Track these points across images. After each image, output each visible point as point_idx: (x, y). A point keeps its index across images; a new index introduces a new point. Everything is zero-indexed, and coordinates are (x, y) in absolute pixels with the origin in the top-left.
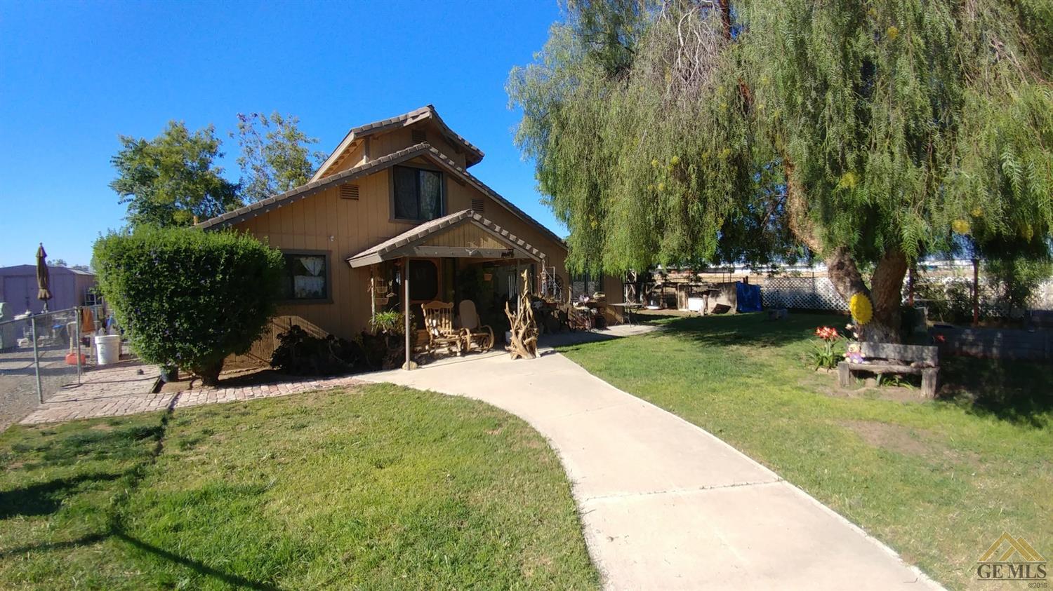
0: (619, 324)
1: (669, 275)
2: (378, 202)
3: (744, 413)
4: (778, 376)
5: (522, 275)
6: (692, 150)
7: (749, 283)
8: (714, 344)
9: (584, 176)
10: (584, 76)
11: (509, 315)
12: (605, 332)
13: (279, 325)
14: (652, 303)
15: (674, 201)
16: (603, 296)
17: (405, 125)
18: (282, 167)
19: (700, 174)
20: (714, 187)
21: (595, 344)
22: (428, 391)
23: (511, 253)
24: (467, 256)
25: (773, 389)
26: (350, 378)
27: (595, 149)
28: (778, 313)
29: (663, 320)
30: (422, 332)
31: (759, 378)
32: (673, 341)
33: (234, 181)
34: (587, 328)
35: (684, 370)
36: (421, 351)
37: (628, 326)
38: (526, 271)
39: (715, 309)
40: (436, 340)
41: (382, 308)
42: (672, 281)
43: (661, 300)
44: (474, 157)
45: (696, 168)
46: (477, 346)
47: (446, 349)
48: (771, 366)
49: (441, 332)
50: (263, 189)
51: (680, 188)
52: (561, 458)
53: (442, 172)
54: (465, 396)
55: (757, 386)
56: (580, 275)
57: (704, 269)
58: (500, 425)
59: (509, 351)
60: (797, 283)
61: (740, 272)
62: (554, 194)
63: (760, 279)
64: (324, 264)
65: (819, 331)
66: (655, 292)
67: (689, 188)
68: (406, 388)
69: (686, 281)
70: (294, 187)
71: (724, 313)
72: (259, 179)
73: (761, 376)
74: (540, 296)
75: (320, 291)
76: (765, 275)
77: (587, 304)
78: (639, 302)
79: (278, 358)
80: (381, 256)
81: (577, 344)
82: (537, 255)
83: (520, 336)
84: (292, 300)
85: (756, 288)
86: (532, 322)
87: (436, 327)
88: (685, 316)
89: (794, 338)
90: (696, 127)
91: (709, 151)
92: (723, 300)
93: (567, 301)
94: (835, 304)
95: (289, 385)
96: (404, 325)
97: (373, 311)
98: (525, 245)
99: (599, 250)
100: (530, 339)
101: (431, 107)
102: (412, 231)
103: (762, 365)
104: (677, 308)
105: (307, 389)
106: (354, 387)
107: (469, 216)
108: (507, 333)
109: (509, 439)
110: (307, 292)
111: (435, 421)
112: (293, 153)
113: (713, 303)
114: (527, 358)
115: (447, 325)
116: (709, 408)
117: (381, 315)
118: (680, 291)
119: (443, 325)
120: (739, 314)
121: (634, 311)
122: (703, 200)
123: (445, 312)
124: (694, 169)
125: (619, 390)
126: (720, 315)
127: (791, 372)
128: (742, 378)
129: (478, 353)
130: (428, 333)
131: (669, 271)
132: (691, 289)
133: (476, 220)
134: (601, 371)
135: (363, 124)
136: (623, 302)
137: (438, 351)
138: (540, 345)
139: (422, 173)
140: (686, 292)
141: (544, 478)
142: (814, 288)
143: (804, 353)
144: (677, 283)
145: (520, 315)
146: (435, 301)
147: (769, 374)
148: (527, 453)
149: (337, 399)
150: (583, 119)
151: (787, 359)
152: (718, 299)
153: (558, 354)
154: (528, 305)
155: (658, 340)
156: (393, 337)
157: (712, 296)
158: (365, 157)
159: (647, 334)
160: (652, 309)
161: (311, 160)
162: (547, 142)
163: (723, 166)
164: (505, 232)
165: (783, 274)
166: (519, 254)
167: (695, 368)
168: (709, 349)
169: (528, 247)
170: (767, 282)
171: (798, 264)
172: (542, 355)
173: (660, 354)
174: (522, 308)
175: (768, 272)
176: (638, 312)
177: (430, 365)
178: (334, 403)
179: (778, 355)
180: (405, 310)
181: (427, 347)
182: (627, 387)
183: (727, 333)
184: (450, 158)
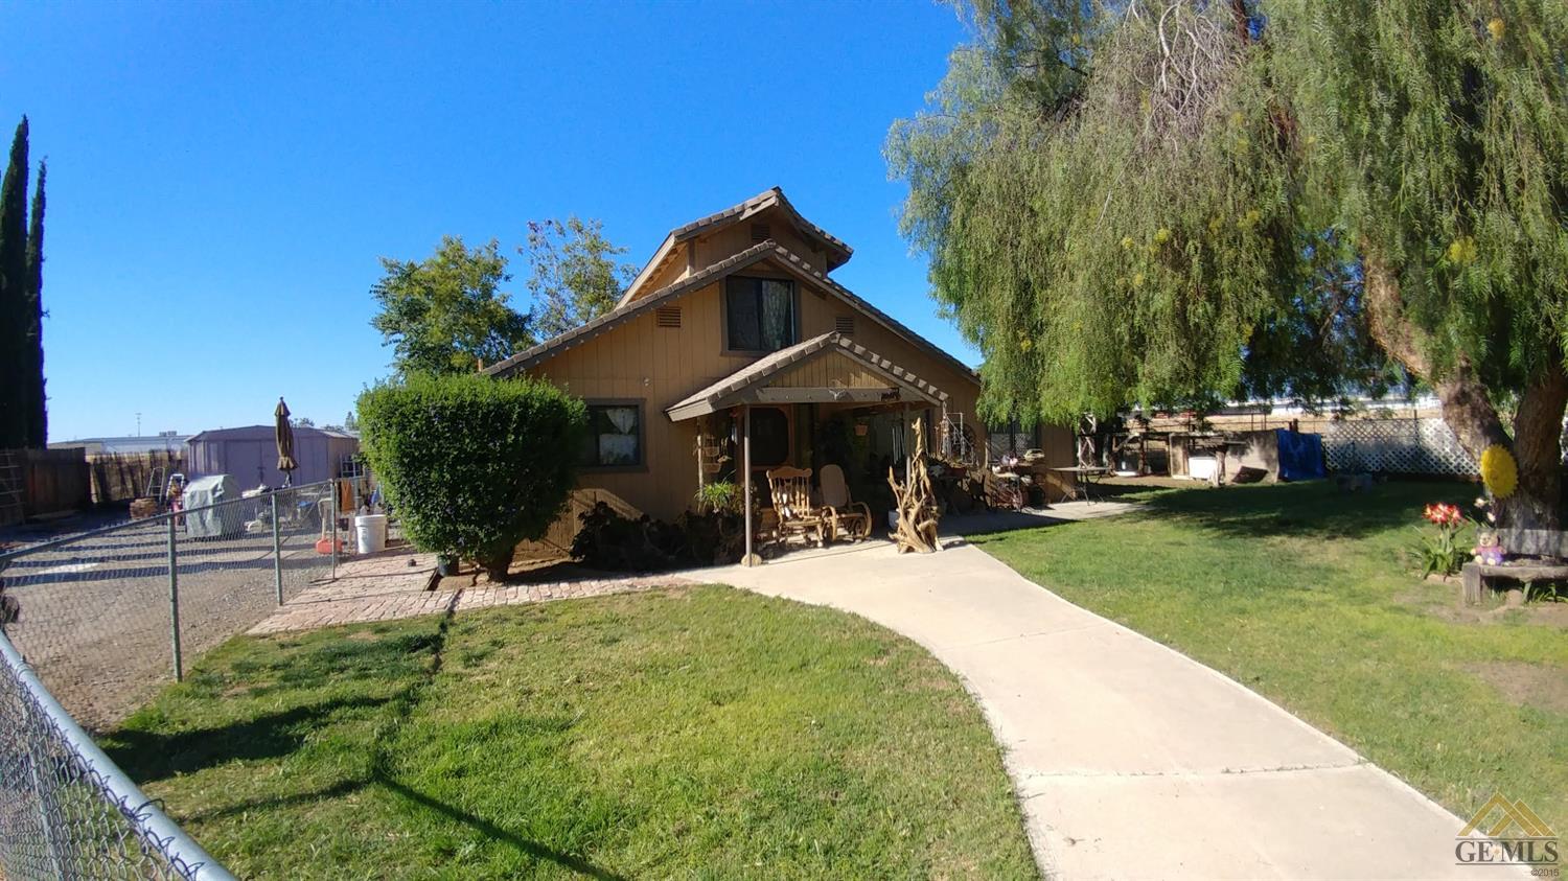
0: (1069, 499)
1: (1154, 420)
2: (706, 328)
3: (1298, 651)
4: (1358, 588)
5: (913, 427)
6: (1192, 218)
7: (1300, 431)
8: (1241, 533)
9: (1008, 272)
10: (1003, 120)
11: (895, 487)
12: (1044, 513)
13: (581, 501)
14: (1124, 467)
15: (1162, 301)
16: (1040, 455)
17: (741, 218)
18: (582, 289)
19: (1207, 253)
20: (1234, 274)
21: (1030, 530)
22: (778, 597)
23: (895, 394)
24: (831, 401)
25: (1352, 612)
26: (671, 575)
27: (1025, 227)
28: (1355, 482)
29: (1145, 494)
30: (767, 513)
31: (1324, 592)
32: (1165, 528)
33: (522, 310)
34: (1015, 505)
35: (1186, 575)
36: (766, 539)
37: (1084, 503)
38: (919, 420)
39: (1238, 475)
40: (787, 524)
41: (713, 478)
42: (1159, 430)
43: (1141, 461)
44: (837, 255)
45: (1199, 245)
46: (846, 533)
47: (801, 537)
48: (1345, 571)
49: (795, 511)
50: (558, 320)
51: (1172, 280)
52: (984, 709)
53: (791, 281)
54: (832, 606)
55: (1322, 604)
56: (1001, 425)
57: (1217, 408)
58: (886, 653)
59: (895, 541)
60: (1387, 428)
61: (1283, 412)
62: (959, 302)
63: (1322, 424)
64: (637, 419)
65: (1429, 511)
66: (1129, 449)
67: (1188, 278)
68: (747, 593)
69: (1183, 430)
70: (597, 316)
71: (1255, 482)
72: (554, 306)
73: (1327, 589)
74: (940, 458)
75: (631, 454)
76: (1329, 416)
77: (1015, 469)
78: (1102, 465)
79: (582, 545)
80: (712, 405)
81: (1000, 531)
82: (935, 396)
83: (912, 517)
84: (597, 467)
85: (1313, 440)
86: (929, 497)
87: (788, 504)
88: (1184, 488)
89: (1385, 523)
90: (1197, 179)
91: (1222, 216)
92: (1254, 459)
93: (982, 463)
94: (1455, 463)
95: (594, 583)
96: (744, 502)
97: (701, 481)
98: (917, 381)
99: (1034, 384)
100: (926, 523)
101: (777, 190)
102: (752, 366)
103: (1329, 570)
104: (1168, 475)
105: (617, 589)
106: (678, 589)
107: (833, 341)
108: (891, 513)
109: (900, 673)
110: (615, 456)
111: (791, 642)
112: (594, 269)
113: (1234, 465)
114: (922, 553)
115: (803, 502)
116: (1235, 640)
117: (710, 487)
118: (1174, 446)
119: (798, 502)
120: (1283, 484)
121: (1093, 480)
122: (1215, 298)
123: (800, 484)
124: (1196, 248)
125: (1073, 606)
126: (1249, 485)
127: (1381, 581)
128: (1293, 591)
129: (848, 543)
130: (776, 514)
131: (1154, 414)
132: (1194, 443)
133: (844, 348)
134: (1041, 574)
135: (686, 222)
136: (1076, 465)
137: (791, 539)
138: (943, 531)
139: (764, 284)
140: (1184, 448)
141: (958, 736)
142: (1418, 437)
143: (1403, 549)
144: (1167, 434)
145: (911, 485)
146: (784, 468)
147: (1340, 586)
148: (930, 696)
149: (656, 604)
150: (1005, 185)
151: (1373, 559)
152: (1244, 458)
153: (971, 546)
154: (923, 471)
155: (1138, 526)
156: (728, 518)
157: (1234, 453)
158: (688, 268)
159: (1118, 517)
160: (1125, 476)
161: (618, 276)
162: (947, 225)
163: (1248, 240)
164: (886, 364)
165: (1361, 415)
166: (908, 396)
167: (1207, 574)
168: (1232, 542)
169: (922, 384)
170: (1332, 429)
171: (1390, 396)
172: (946, 547)
173: (1143, 549)
174: (914, 476)
175: (1334, 411)
176: (1101, 481)
177: (779, 560)
178: (652, 610)
179: (1356, 553)
180: (744, 480)
181: (774, 534)
182: (1087, 601)
183: (1264, 516)
184: (803, 259)
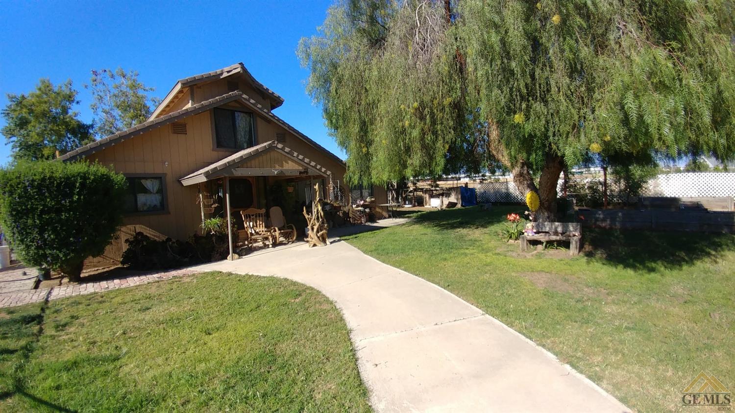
0: (385, 218)
1: (418, 183)
2: (203, 135)
3: (463, 273)
4: (485, 247)
5: (315, 187)
6: (427, 99)
7: (469, 187)
8: (447, 228)
9: (357, 116)
10: (354, 44)
11: (307, 216)
12: (375, 225)
13: (125, 233)
14: (407, 203)
15: (415, 133)
16: (373, 199)
17: (221, 77)
18: (126, 110)
19: (432, 115)
20: (442, 123)
21: (368, 233)
22: (247, 275)
23: (306, 172)
24: (273, 175)
25: (482, 256)
26: (185, 269)
27: (363, 97)
28: (486, 206)
29: (414, 214)
30: (242, 232)
31: (473, 249)
32: (420, 228)
34: (363, 222)
35: (427, 247)
36: (242, 246)
37: (391, 219)
38: (317, 184)
39: (448, 205)
40: (253, 237)
41: (209, 216)
42: (420, 187)
43: (413, 200)
44: (276, 102)
45: (429, 111)
46: (284, 239)
47: (261, 243)
48: (481, 241)
49: (257, 231)
50: (111, 128)
51: (419, 125)
52: (343, 314)
53: (252, 113)
54: (275, 276)
55: (472, 254)
56: (355, 186)
57: (440, 178)
58: (300, 295)
59: (307, 242)
60: (497, 186)
61: (464, 180)
62: (336, 128)
63: (475, 184)
64: (161, 183)
65: (508, 216)
66: (409, 195)
67: (425, 124)
68: (230, 274)
69: (429, 187)
70: (135, 125)
71: (453, 207)
72: (108, 120)
73: (474, 248)
74: (329, 202)
75: (158, 204)
76: (478, 181)
77: (363, 206)
78: (399, 203)
79: (128, 257)
80: (206, 177)
81: (356, 234)
82: (325, 173)
83: (315, 230)
84: (135, 213)
85: (473, 190)
86: (323, 220)
87: (253, 227)
88: (429, 211)
89: (496, 221)
90: (429, 82)
91: (438, 99)
92: (453, 199)
93: (348, 204)
94: (520, 198)
95: (136, 278)
96: (228, 227)
97: (203, 218)
98: (316, 166)
99: (368, 167)
100: (322, 232)
101: (241, 64)
102: (230, 157)
103: (476, 241)
104: (423, 206)
105: (151, 280)
106: (189, 276)
107: (273, 145)
108: (306, 229)
109: (306, 304)
110: (148, 206)
111: (252, 296)
112: (134, 99)
113: (446, 201)
114: (320, 246)
115: (261, 226)
116: (442, 272)
117: (209, 221)
118: (425, 194)
119: (258, 226)
120: (462, 208)
121: (394, 209)
122: (435, 133)
123: (259, 216)
124: (428, 112)
125: (384, 264)
126: (451, 209)
127: (493, 244)
128: (463, 250)
129: (285, 244)
130: (247, 232)
131: (418, 181)
132: (433, 192)
133: (279, 149)
134: (371, 251)
136: (387, 203)
137: (255, 245)
138: (330, 236)
139: (236, 114)
140: (429, 195)
141: (331, 329)
142: (507, 189)
143: (500, 231)
144: (423, 189)
145: (315, 215)
146: (250, 209)
147: (479, 246)
148: (319, 312)
149: (175, 286)
150: (354, 75)
151: (490, 235)
152: (449, 198)
153: (343, 241)
154: (320, 208)
155: (411, 228)
156: (219, 236)
157: (446, 197)
158: (190, 101)
159: (404, 224)
160: (408, 207)
161: (149, 104)
162: (329, 91)
163: (447, 109)
164: (301, 157)
165: (489, 181)
166: (312, 172)
167: (434, 245)
168: (443, 232)
169: (318, 167)
170: (479, 186)
171: (497, 174)
172: (331, 243)
173: (412, 237)
174: (316, 210)
175: (480, 179)
176: (398, 210)
177: (249, 256)
178: (172, 289)
179: (485, 233)
180: (227, 216)
181: (246, 243)
182: (389, 261)
183: (455, 221)
184: (258, 102)
